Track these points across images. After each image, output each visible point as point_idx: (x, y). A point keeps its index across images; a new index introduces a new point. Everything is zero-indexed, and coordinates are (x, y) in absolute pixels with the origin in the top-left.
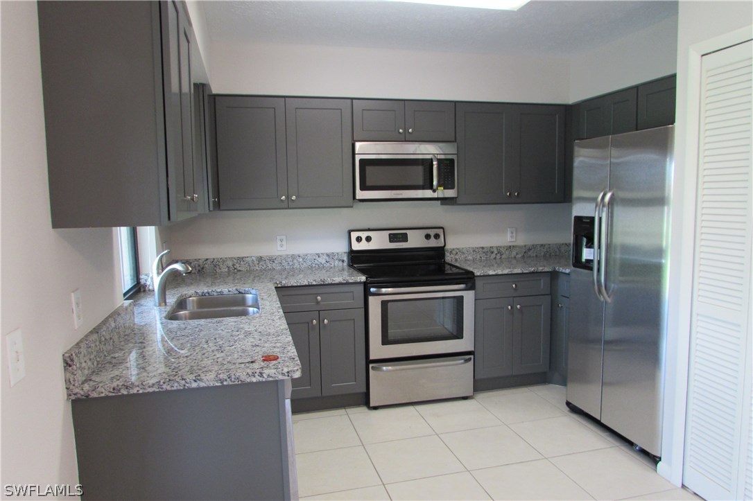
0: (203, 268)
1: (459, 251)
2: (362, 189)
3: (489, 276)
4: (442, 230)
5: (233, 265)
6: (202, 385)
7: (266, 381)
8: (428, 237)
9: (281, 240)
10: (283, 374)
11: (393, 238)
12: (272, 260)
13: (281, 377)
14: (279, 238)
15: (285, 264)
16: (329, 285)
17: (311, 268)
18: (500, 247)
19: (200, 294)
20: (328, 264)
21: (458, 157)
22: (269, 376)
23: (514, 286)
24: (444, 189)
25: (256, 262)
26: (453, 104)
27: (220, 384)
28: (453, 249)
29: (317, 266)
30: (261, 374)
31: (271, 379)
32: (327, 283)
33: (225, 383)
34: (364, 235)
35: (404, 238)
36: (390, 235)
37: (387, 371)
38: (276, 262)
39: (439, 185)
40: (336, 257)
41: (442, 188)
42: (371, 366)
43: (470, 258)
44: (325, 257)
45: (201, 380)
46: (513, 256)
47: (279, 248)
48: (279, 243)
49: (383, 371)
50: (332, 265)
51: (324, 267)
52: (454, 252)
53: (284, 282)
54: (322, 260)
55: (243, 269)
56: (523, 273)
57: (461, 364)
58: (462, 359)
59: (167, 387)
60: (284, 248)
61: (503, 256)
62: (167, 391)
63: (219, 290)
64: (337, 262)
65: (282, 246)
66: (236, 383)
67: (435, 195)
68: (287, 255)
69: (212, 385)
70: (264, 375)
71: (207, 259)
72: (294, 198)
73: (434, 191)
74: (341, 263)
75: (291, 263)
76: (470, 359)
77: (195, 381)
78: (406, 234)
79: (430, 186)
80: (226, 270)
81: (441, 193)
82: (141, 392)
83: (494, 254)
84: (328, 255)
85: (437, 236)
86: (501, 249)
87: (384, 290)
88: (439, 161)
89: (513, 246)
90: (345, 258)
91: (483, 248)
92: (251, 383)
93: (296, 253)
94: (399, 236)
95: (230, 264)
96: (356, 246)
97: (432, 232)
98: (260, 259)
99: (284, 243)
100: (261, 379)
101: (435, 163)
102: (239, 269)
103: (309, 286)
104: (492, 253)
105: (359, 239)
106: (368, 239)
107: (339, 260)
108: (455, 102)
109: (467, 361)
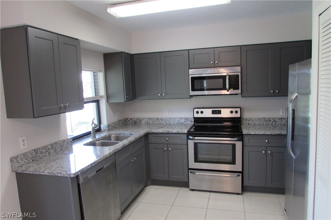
0: (136, 122)
1: (250, 119)
2: (192, 90)
3: (251, 134)
4: (239, 109)
5: (147, 121)
6: (45, 174)
7: (62, 176)
8: (232, 112)
9: (166, 112)
10: (68, 175)
11: (214, 112)
12: (162, 120)
13: (67, 176)
14: (165, 110)
15: (167, 121)
16: (171, 133)
17: (178, 124)
18: (275, 118)
19: (118, 134)
20: (185, 123)
21: (241, 73)
22: (63, 175)
23: (267, 141)
24: (233, 90)
25: (156, 120)
26: (240, 46)
27: (49, 175)
28: (247, 119)
29: (180, 123)
30: (61, 173)
31: (64, 176)
32: (170, 132)
33: (51, 175)
34: (200, 110)
35: (219, 112)
36: (212, 111)
37: (199, 175)
38: (164, 120)
39: (230, 88)
40: (189, 119)
41: (232, 89)
42: (189, 171)
43: (257, 123)
44: (184, 119)
45: (44, 172)
46: (283, 123)
47: (165, 115)
48: (165, 113)
49: (196, 174)
50: (187, 123)
51: (183, 124)
52: (248, 120)
53: (152, 131)
54: (183, 121)
55: (151, 123)
56: (272, 135)
57: (235, 177)
58: (236, 175)
59: (35, 173)
60: (167, 115)
61: (277, 123)
62: (35, 174)
63: (124, 133)
64: (189, 122)
65: (166, 114)
66: (54, 175)
67: (228, 93)
68: (168, 118)
69: (47, 174)
70: (62, 174)
71: (138, 118)
72: (164, 95)
73: (228, 91)
74: (191, 123)
75: (170, 122)
76: (240, 175)
77: (42, 172)
78: (221, 111)
79: (224, 88)
80: (144, 123)
81: (232, 91)
82: (29, 173)
83: (271, 122)
84: (185, 119)
85: (236, 112)
86: (276, 120)
87: (196, 138)
88: (229, 76)
89: (283, 118)
90: (193, 121)
91: (264, 118)
92: (58, 176)
93: (172, 117)
94: (217, 111)
95: (146, 120)
96: (196, 116)
97: (234, 110)
98: (157, 119)
99: (167, 113)
100: (61, 175)
101: (227, 77)
102: (149, 122)
103: (162, 133)
104: (270, 121)
105: (197, 112)
106: (202, 112)
107: (190, 121)
108: (241, 46)
109: (239, 175)
